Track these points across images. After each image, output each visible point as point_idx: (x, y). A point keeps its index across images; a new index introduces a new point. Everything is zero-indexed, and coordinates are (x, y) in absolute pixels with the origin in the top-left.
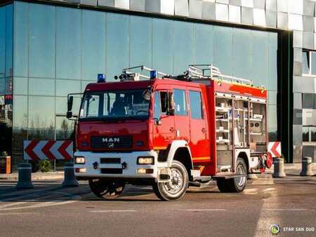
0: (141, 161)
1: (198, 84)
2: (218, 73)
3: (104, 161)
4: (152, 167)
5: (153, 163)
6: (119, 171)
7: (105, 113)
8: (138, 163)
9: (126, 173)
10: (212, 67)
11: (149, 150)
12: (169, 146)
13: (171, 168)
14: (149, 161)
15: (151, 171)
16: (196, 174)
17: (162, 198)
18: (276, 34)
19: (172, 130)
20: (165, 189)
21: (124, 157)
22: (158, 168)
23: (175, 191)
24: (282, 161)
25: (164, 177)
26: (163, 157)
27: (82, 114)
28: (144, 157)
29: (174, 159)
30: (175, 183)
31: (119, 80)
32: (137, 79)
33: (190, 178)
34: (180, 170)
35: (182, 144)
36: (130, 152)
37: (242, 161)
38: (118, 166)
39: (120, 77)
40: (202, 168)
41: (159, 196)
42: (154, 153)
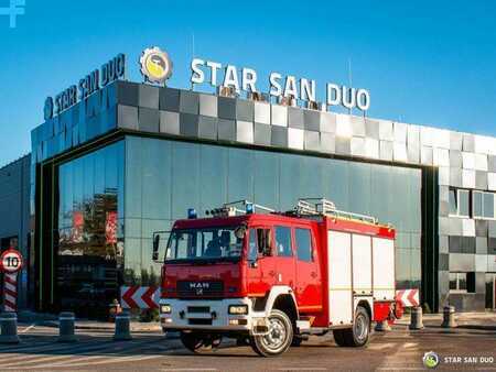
0: (233, 310)
1: (308, 221)
2: (333, 208)
3: (191, 309)
4: (246, 317)
5: (247, 313)
6: (209, 322)
7: (199, 254)
8: (229, 313)
9: (216, 325)
10: (324, 201)
11: (242, 297)
12: (268, 292)
13: (270, 319)
14: (242, 310)
15: (245, 322)
16: (303, 325)
17: (260, 354)
18: (420, 171)
19: (272, 274)
20: (264, 342)
21: (214, 305)
22: (253, 319)
23: (276, 345)
24: (420, 311)
25: (261, 329)
26: (260, 305)
27: (168, 255)
28: (236, 306)
29: (273, 308)
30: (276, 336)
31: (211, 216)
32: (232, 213)
33: (295, 330)
34: (283, 321)
35: (285, 290)
36: (221, 299)
37: (363, 310)
38: (207, 316)
39: (212, 212)
40: (313, 318)
41: (256, 350)
42: (247, 301)
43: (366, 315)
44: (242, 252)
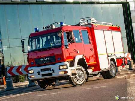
0: (61, 67)
1: (85, 27)
2: (95, 20)
3: (42, 70)
4: (67, 70)
5: (67, 68)
6: (51, 74)
7: (41, 47)
8: (59, 69)
9: (54, 75)
10: (91, 18)
11: (65, 62)
12: (74, 58)
13: (77, 70)
14: (65, 67)
15: (66, 72)
16: (90, 71)
17: (74, 85)
19: (75, 51)
20: (75, 80)
21: (52, 67)
22: (70, 71)
23: (81, 81)
25: (74, 74)
26: (72, 64)
27: (29, 49)
28: (62, 66)
29: (77, 65)
30: (80, 77)
31: (45, 30)
32: (54, 27)
33: (88, 73)
34: (82, 70)
35: (81, 57)
36: (55, 64)
37: (112, 62)
38: (50, 72)
39: (46, 28)
40: (93, 68)
41: (73, 84)
42: (67, 63)
43: (114, 64)
44: (62, 43)
